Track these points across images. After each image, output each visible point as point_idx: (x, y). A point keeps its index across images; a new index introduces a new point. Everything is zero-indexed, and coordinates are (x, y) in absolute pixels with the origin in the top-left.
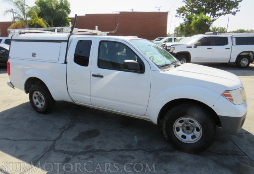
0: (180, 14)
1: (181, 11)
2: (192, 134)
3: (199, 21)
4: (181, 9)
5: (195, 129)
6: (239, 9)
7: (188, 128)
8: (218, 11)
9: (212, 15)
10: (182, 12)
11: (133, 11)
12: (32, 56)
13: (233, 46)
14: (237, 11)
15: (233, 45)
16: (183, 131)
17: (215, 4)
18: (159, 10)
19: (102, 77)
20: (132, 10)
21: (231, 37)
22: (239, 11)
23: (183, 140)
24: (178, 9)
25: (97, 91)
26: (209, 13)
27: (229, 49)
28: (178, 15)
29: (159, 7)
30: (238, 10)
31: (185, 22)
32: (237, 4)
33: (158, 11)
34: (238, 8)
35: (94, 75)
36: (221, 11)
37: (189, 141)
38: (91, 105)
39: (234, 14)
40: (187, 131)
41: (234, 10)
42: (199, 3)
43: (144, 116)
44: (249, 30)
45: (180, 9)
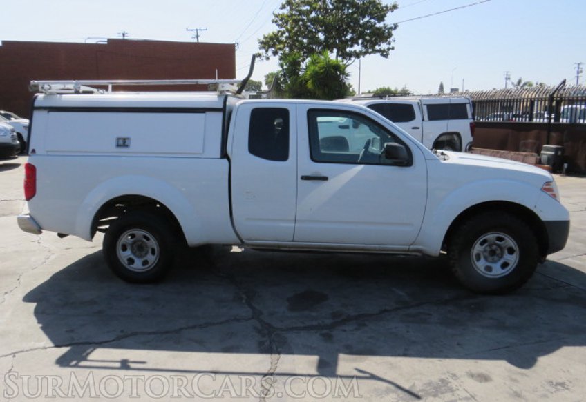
0: (267, 51)
1: (269, 43)
2: (502, 261)
3: (321, 68)
4: (271, 38)
5: (506, 252)
6: (393, 44)
7: (493, 253)
8: (352, 46)
9: (340, 56)
10: (274, 46)
11: (126, 38)
12: (118, 146)
13: (424, 122)
14: (389, 49)
15: (423, 120)
16: (486, 259)
17: (344, 30)
18: (197, 37)
19: (325, 179)
20: (124, 35)
21: (418, 103)
22: (393, 48)
23: (489, 275)
24: (262, 39)
25: (311, 209)
26: (332, 52)
27: (418, 128)
28: (263, 51)
29: (197, 30)
30: (391, 46)
31: (283, 70)
32: (390, 35)
33: (195, 41)
34: (389, 44)
35: (305, 178)
36: (357, 48)
37: (499, 273)
38: (293, 241)
39: (384, 54)
40: (490, 258)
41: (384, 46)
42: (309, 26)
43: (411, 245)
44: (399, 89)
45: (268, 39)
